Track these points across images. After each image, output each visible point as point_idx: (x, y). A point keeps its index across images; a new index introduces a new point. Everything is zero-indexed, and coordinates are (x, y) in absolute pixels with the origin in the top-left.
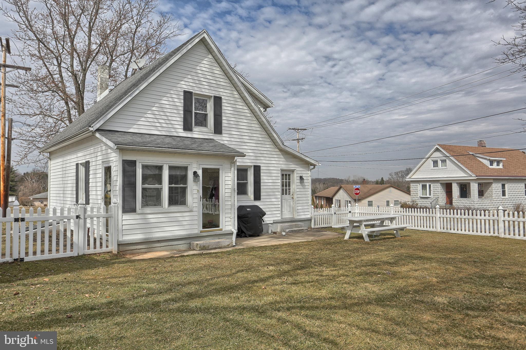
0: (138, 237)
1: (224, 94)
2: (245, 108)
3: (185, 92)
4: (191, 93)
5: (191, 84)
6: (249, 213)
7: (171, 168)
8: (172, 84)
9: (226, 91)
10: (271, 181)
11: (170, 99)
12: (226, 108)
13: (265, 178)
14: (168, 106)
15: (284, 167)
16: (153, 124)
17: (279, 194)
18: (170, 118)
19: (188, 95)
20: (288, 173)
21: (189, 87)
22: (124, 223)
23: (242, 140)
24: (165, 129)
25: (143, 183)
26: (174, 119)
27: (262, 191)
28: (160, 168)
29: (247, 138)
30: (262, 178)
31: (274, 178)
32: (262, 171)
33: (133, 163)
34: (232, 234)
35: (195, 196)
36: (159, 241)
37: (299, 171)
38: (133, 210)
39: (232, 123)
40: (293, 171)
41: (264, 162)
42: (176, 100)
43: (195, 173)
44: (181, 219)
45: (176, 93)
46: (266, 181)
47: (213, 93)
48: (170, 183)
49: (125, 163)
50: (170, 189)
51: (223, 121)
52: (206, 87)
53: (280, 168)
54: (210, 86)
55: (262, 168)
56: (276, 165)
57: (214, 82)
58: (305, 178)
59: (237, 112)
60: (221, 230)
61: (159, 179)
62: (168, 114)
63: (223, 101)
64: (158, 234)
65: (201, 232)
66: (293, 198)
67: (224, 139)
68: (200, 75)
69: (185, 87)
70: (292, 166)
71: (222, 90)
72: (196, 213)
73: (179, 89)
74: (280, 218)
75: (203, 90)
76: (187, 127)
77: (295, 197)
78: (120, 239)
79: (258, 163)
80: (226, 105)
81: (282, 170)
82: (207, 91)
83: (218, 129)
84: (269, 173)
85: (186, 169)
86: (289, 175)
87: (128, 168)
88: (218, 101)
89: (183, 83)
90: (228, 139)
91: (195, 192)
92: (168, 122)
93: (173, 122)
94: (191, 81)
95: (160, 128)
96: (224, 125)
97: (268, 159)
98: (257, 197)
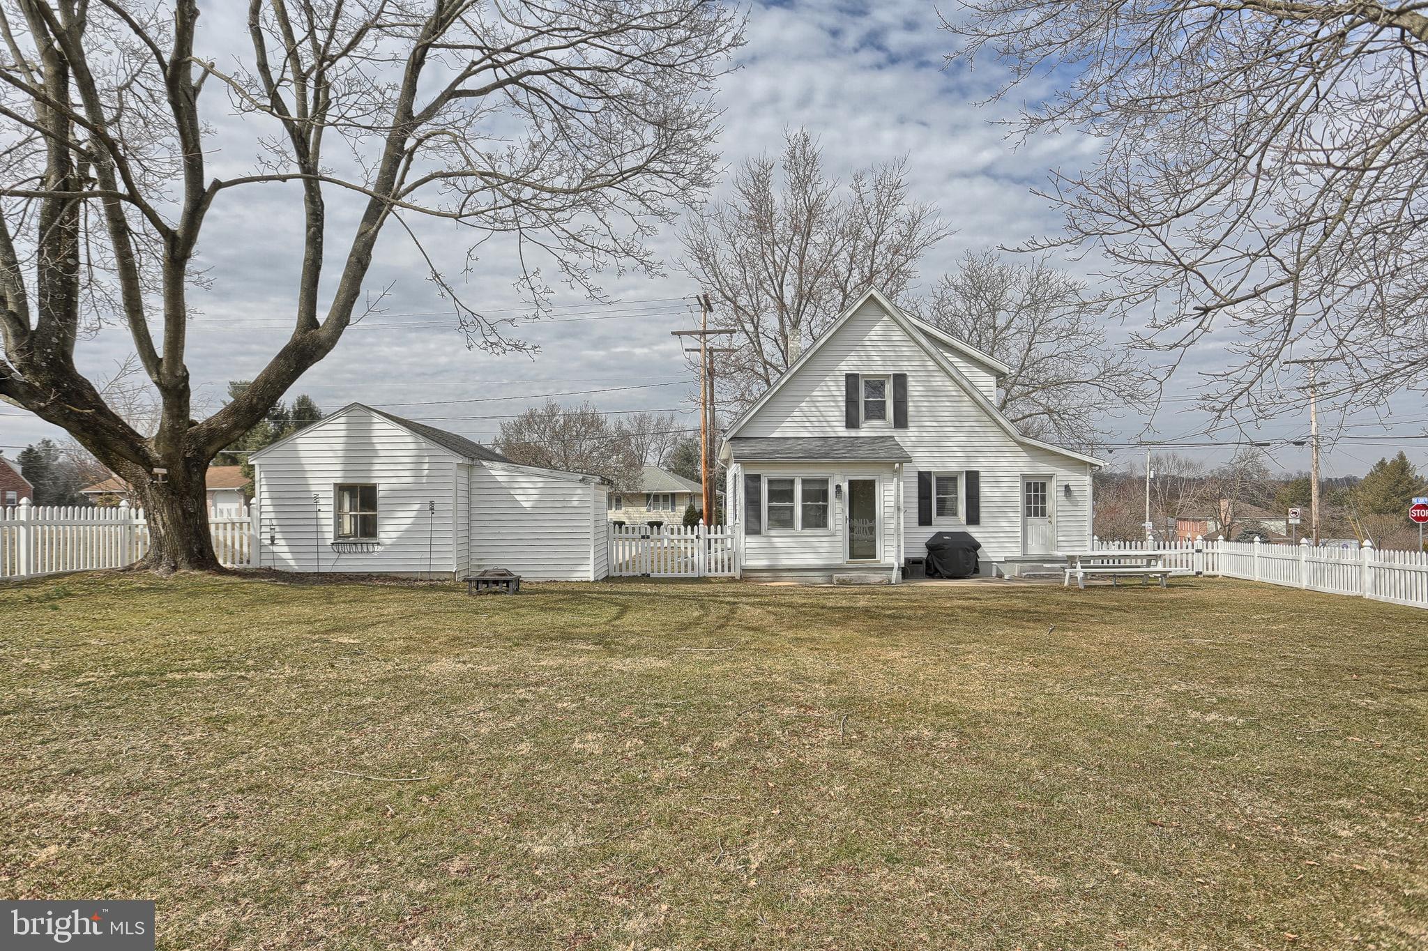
0: (762, 563)
1: (910, 368)
2: (948, 384)
3: (848, 376)
4: (856, 376)
5: (855, 363)
6: (946, 542)
7: (804, 482)
8: (825, 368)
9: (913, 364)
10: (998, 494)
11: (825, 389)
12: (915, 390)
13: (986, 489)
14: (820, 399)
15: (1027, 471)
16: (801, 424)
17: (1017, 517)
18: (825, 414)
19: (852, 380)
20: (1040, 481)
21: (852, 368)
22: (747, 545)
23: (942, 434)
24: (817, 429)
25: (770, 501)
26: (831, 414)
27: (982, 510)
28: (792, 482)
29: (952, 429)
30: (982, 490)
31: (1005, 489)
32: (981, 479)
33: (758, 477)
34: (892, 569)
35: (839, 516)
36: (790, 570)
37: (1063, 475)
38: (758, 532)
39: (924, 409)
40: (1050, 477)
41: (986, 464)
42: (832, 388)
43: (838, 487)
44: (817, 544)
45: (833, 378)
46: (989, 494)
47: (891, 371)
48: (804, 500)
49: (748, 477)
50: (804, 507)
51: (910, 409)
52: (880, 363)
53: (1019, 474)
54: (885, 359)
55: (982, 474)
56: (1009, 469)
57: (892, 354)
58: (1072, 488)
59: (933, 392)
60: (879, 562)
61: (789, 496)
62: (822, 409)
63: (910, 379)
64: (786, 562)
65: (847, 562)
66: (1050, 522)
67: (910, 434)
68: (870, 348)
69: (846, 368)
70: (1044, 469)
71: (906, 363)
72: (840, 539)
73: (838, 373)
74: (1019, 555)
75: (874, 368)
76: (852, 422)
77: (1054, 520)
78: (743, 564)
79: (974, 467)
80: (914, 384)
81: (1024, 477)
82: (881, 368)
83: (901, 421)
84: (997, 482)
85: (825, 482)
86: (1044, 485)
87: (751, 484)
88: (900, 381)
89: (843, 363)
90: (917, 434)
91: (839, 511)
92: (822, 419)
93: (829, 419)
94: (856, 358)
95: (811, 429)
96: (910, 414)
97: (992, 459)
98: (973, 518)
